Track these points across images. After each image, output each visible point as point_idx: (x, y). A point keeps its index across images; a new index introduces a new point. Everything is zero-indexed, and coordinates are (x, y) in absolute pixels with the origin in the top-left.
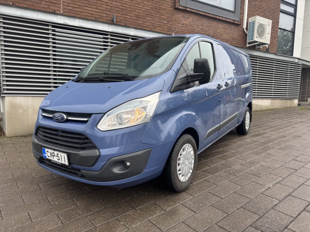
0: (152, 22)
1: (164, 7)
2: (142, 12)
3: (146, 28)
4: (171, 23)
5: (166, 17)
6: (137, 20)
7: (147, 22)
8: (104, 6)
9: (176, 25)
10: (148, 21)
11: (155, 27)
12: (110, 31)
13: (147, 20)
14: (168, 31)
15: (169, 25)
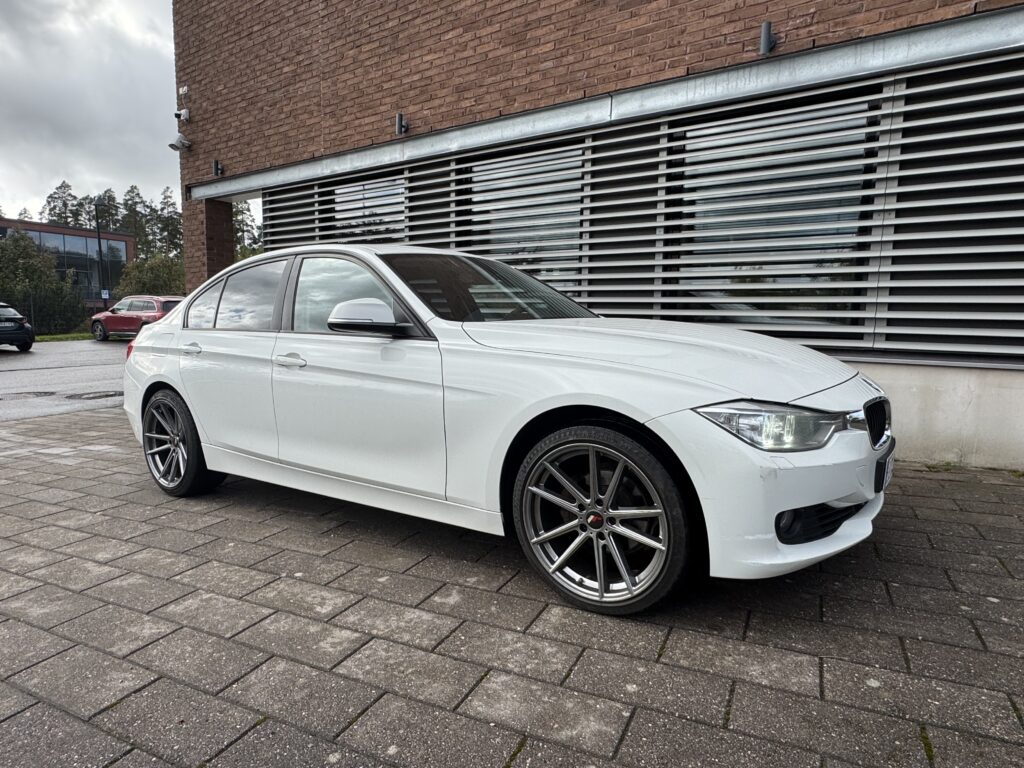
0: (503, 86)
1: (540, 14)
2: (473, 68)
3: (484, 114)
4: (571, 59)
5: (550, 46)
6: (459, 100)
7: (487, 93)
8: (388, 100)
9: (592, 56)
10: (491, 90)
11: (510, 100)
12: (405, 158)
13: (484, 89)
14: (560, 93)
15: (562, 70)
